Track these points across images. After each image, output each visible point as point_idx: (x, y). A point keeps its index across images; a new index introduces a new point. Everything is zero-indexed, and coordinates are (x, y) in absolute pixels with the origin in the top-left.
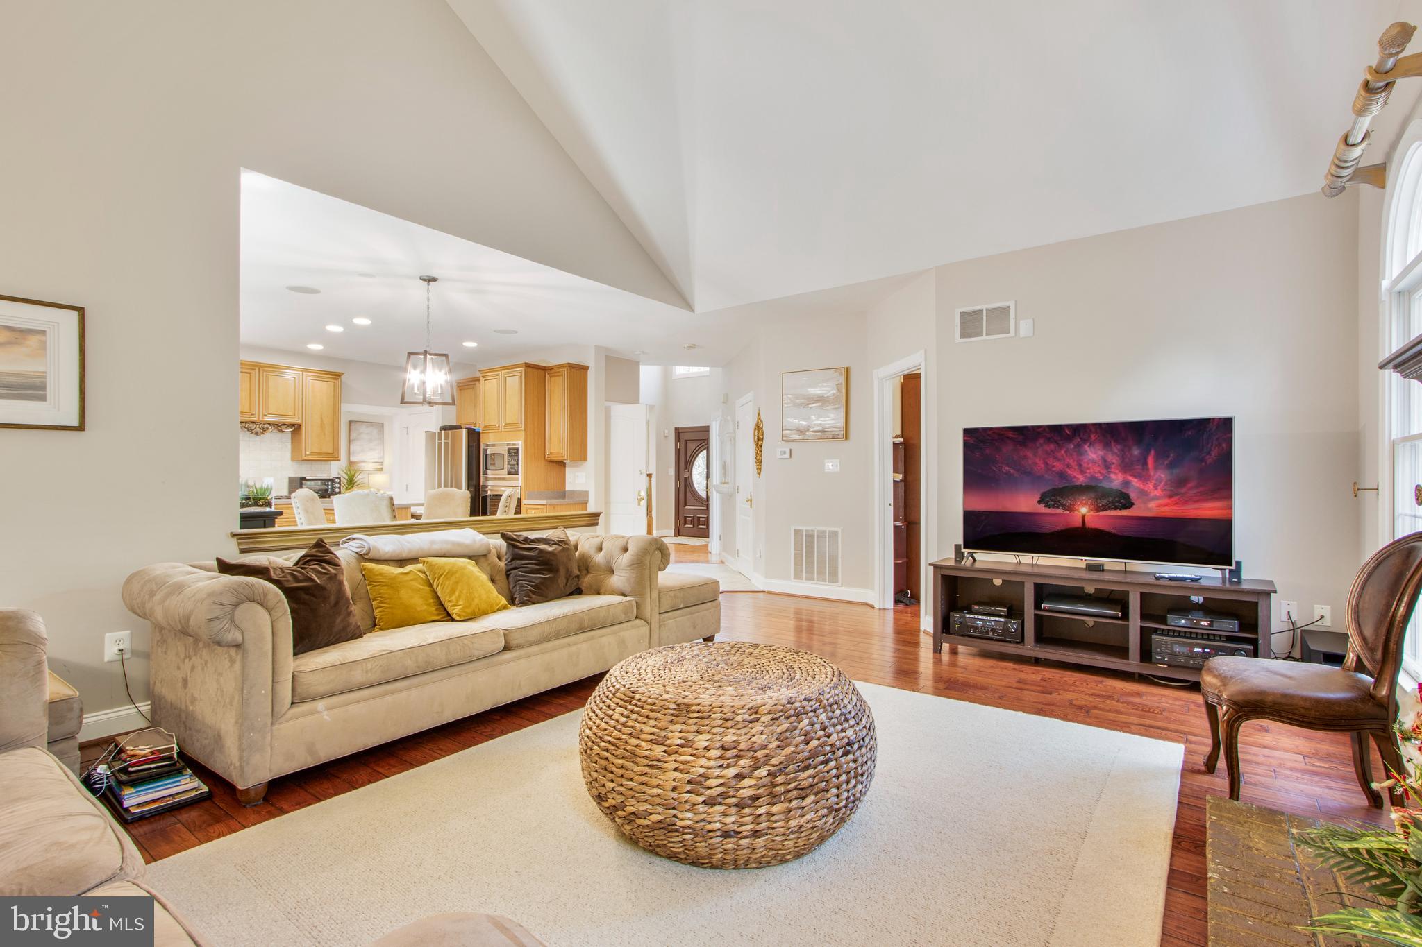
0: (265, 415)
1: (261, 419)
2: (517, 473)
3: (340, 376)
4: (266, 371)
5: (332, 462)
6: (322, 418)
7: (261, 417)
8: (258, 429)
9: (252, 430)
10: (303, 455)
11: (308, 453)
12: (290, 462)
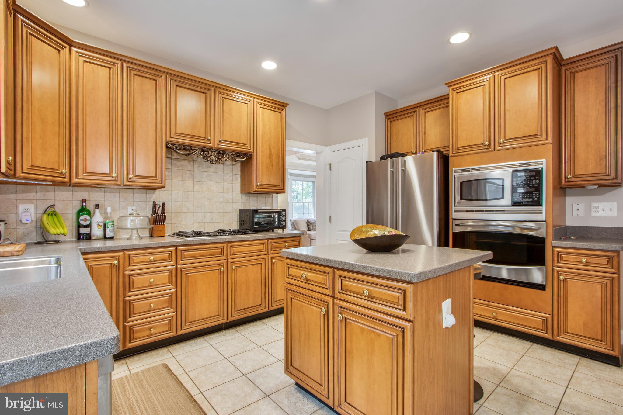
0: (220, 142)
1: (216, 146)
2: (540, 204)
3: (285, 107)
4: (222, 93)
5: (279, 194)
6: (270, 149)
7: (216, 142)
8: (214, 157)
9: (207, 158)
10: (255, 186)
11: (258, 184)
12: (240, 194)
